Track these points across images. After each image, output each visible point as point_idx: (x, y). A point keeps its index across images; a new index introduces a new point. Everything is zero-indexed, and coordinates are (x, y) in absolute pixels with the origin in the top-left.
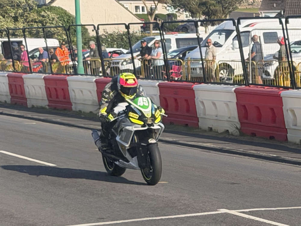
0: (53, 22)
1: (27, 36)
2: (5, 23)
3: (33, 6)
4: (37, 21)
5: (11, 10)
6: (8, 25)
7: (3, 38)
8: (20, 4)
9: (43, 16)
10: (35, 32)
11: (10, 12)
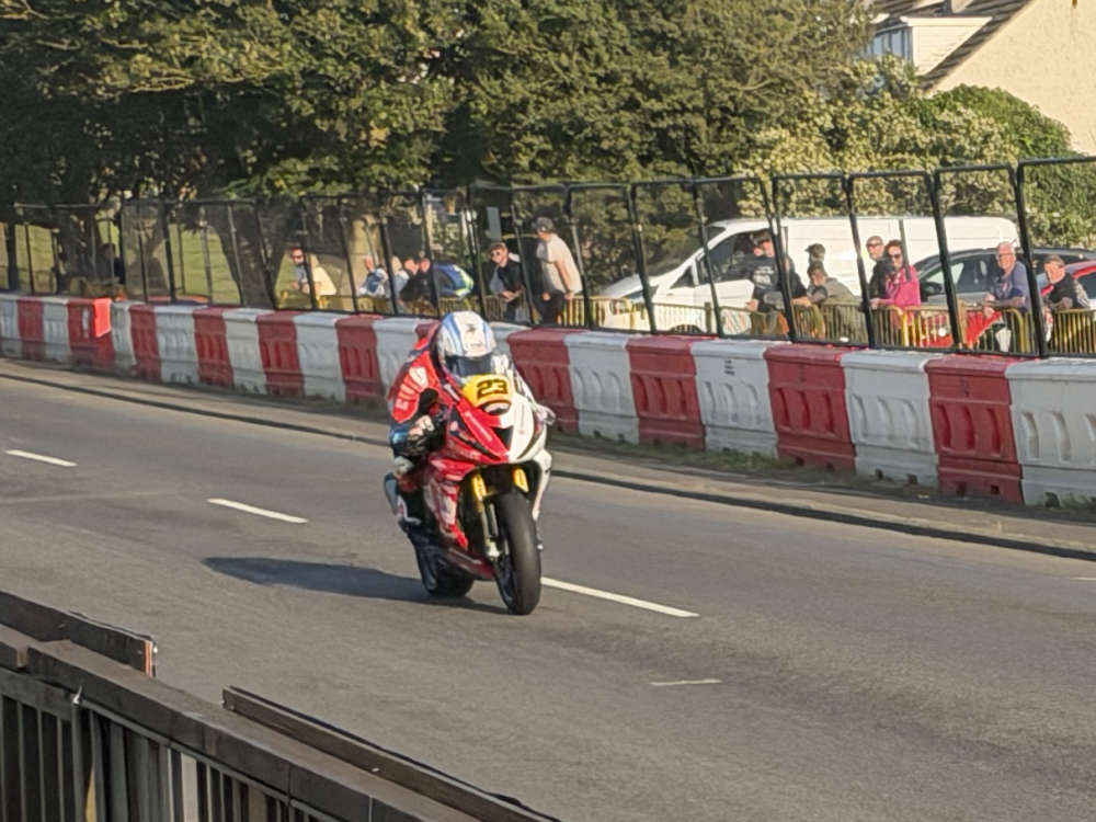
0: (985, 152)
1: (885, 207)
2: (799, 156)
3: (907, 85)
4: (922, 146)
5: (819, 104)
6: (813, 164)
7: (793, 216)
8: (855, 79)
9: (947, 127)
10: (915, 192)
11: (817, 111)
